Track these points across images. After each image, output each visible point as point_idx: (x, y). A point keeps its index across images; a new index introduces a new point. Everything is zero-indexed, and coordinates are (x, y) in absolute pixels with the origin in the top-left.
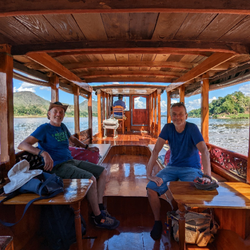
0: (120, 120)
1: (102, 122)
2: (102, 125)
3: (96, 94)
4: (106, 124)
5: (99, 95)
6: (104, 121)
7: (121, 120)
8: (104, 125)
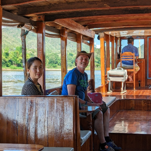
0: (129, 70)
1: (106, 73)
2: (106, 77)
3: (99, 38)
4: (110, 76)
5: (102, 39)
6: (108, 72)
7: (132, 70)
8: (108, 76)
